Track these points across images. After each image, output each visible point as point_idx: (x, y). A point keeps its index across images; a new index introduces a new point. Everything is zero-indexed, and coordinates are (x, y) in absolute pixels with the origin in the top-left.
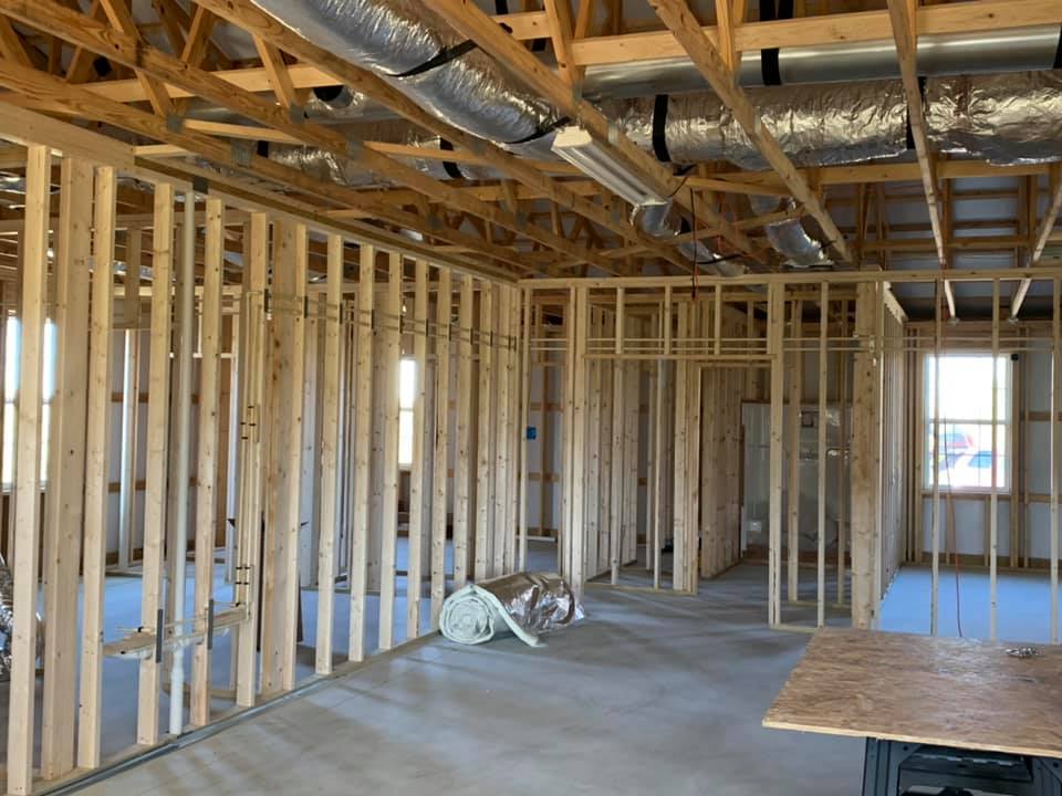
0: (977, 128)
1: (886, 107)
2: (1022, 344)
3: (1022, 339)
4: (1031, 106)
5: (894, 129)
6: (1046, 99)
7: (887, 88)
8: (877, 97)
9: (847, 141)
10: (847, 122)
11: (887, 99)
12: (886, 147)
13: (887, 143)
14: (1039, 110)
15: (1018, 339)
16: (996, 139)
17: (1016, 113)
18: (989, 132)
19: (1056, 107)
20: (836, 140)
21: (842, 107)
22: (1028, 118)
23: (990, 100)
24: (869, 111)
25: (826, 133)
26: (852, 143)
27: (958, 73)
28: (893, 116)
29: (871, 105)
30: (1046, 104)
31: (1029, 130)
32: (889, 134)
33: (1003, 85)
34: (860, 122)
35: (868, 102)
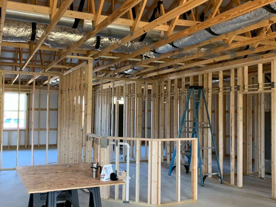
0: (49, 38)
1: (26, 28)
2: (29, 91)
3: (29, 90)
4: (62, 35)
5: (28, 35)
6: (66, 34)
7: (27, 24)
8: (24, 26)
9: (15, 36)
10: (16, 31)
11: (27, 27)
12: (26, 39)
13: (26, 38)
14: (64, 37)
15: (28, 90)
16: (54, 42)
17: (59, 36)
18: (52, 40)
19: (68, 37)
20: (13, 35)
21: (14, 27)
22: (61, 38)
23: (53, 32)
24: (22, 29)
25: (9, 33)
26: (17, 37)
27: (45, 24)
28: (28, 32)
29: (22, 28)
30: (66, 35)
31: (61, 41)
32: (27, 36)
33: (56, 29)
34: (19, 31)
35: (22, 27)
